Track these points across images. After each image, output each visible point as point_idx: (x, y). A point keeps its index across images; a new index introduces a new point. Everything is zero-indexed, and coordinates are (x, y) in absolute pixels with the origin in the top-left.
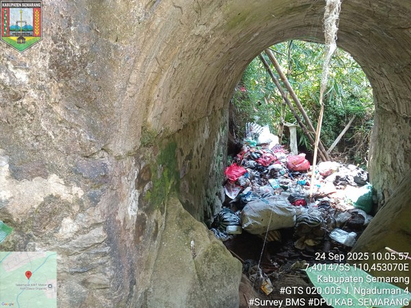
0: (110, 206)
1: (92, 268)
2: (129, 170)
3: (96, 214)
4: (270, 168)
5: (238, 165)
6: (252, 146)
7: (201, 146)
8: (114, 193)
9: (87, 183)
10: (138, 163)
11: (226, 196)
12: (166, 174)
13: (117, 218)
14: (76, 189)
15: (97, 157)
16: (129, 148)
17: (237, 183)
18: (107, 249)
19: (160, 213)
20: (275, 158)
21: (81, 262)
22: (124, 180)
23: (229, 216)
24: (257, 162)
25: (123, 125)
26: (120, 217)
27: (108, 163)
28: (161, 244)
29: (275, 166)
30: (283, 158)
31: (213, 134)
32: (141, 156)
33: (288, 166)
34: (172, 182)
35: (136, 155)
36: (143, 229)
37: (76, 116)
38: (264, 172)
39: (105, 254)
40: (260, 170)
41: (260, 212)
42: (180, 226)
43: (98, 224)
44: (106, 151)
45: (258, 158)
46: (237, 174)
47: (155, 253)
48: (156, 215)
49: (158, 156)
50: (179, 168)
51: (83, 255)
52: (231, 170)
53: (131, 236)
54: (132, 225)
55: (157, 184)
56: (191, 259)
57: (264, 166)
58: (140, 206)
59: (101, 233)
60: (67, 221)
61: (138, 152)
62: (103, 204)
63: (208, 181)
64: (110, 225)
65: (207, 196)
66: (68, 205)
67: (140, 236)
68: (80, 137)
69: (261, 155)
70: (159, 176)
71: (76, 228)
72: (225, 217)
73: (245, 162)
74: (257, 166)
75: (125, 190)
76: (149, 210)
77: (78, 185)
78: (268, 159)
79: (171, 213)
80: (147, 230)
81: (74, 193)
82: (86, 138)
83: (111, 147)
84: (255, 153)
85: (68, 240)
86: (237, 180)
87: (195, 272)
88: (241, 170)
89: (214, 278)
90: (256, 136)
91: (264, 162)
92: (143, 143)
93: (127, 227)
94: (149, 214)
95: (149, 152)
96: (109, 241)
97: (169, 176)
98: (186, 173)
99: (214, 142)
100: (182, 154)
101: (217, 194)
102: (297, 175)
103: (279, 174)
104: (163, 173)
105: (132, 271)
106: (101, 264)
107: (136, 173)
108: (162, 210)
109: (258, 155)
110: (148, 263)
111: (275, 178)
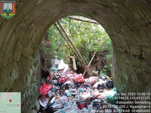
4: (65, 84)
6: (55, 71)
11: (40, 105)
17: (47, 96)
20: (67, 78)
24: (58, 81)
29: (68, 82)
30: (71, 77)
33: (74, 81)
38: (62, 86)
40: (60, 85)
45: (59, 78)
46: (46, 90)
52: (43, 88)
57: (62, 83)
69: (60, 76)
73: (51, 81)
74: (58, 83)
78: (64, 78)
84: (57, 75)
86: (47, 94)
88: (50, 87)
90: (57, 66)
91: (62, 80)
102: (79, 86)
103: (70, 87)
109: (59, 76)
111: (68, 89)
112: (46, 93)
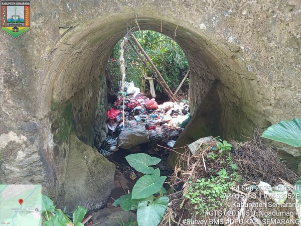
0: (40, 143)
1: (35, 173)
2: (47, 124)
3: (34, 148)
4: (135, 109)
5: (115, 109)
6: (123, 96)
7: (87, 102)
8: (41, 137)
9: (27, 133)
10: (51, 120)
11: (109, 129)
12: (67, 122)
13: (44, 148)
14: (23, 137)
15: (31, 121)
16: (46, 114)
17: (115, 120)
18: (41, 163)
19: (66, 144)
20: (138, 103)
21: (29, 171)
22: (45, 129)
23: (110, 141)
24: (127, 106)
25: (42, 103)
26: (45, 148)
27: (36, 123)
28: (68, 160)
29: (138, 107)
30: (142, 102)
31: (95, 93)
32: (52, 116)
33: (145, 107)
34: (71, 126)
35: (50, 116)
36: (58, 153)
37: (19, 103)
38: (131, 112)
39: (40, 166)
40: (129, 111)
41: (128, 136)
42: (78, 149)
43: (35, 152)
44: (35, 117)
45: (128, 103)
46: (114, 115)
47: (66, 164)
48: (64, 145)
49: (61, 114)
50: (75, 118)
51: (29, 167)
52: (111, 113)
53: (52, 156)
54: (51, 151)
55: (62, 129)
56: (86, 165)
57: (131, 108)
58: (54, 141)
59: (37, 156)
60: (20, 152)
61: (50, 114)
62: (37, 142)
63: (95, 122)
64: (41, 152)
65: (95, 131)
66: (20, 145)
67: (57, 156)
68: (22, 113)
69: (129, 101)
70: (63, 125)
71: (25, 155)
72: (108, 142)
73: (119, 107)
74: (127, 108)
75: (46, 134)
76: (60, 143)
77: (24, 135)
78: (133, 104)
79: (72, 143)
80: (60, 153)
81: (22, 139)
82: (25, 113)
83: (37, 115)
84: (125, 100)
85: (21, 161)
87: (88, 170)
88: (118, 112)
89: (99, 173)
90: (125, 90)
91: (131, 105)
92: (52, 109)
93: (49, 152)
94: (60, 145)
95: (56, 113)
96: (42, 159)
97: (69, 123)
98: (80, 119)
99: (97, 98)
100: (76, 110)
101: (102, 129)
102: (151, 112)
103: (140, 112)
104: (65, 123)
105: (54, 174)
106: (39, 170)
107: (50, 125)
108: (67, 142)
109: (127, 101)
110: (62, 170)
111: (138, 115)
112: (114, 118)
